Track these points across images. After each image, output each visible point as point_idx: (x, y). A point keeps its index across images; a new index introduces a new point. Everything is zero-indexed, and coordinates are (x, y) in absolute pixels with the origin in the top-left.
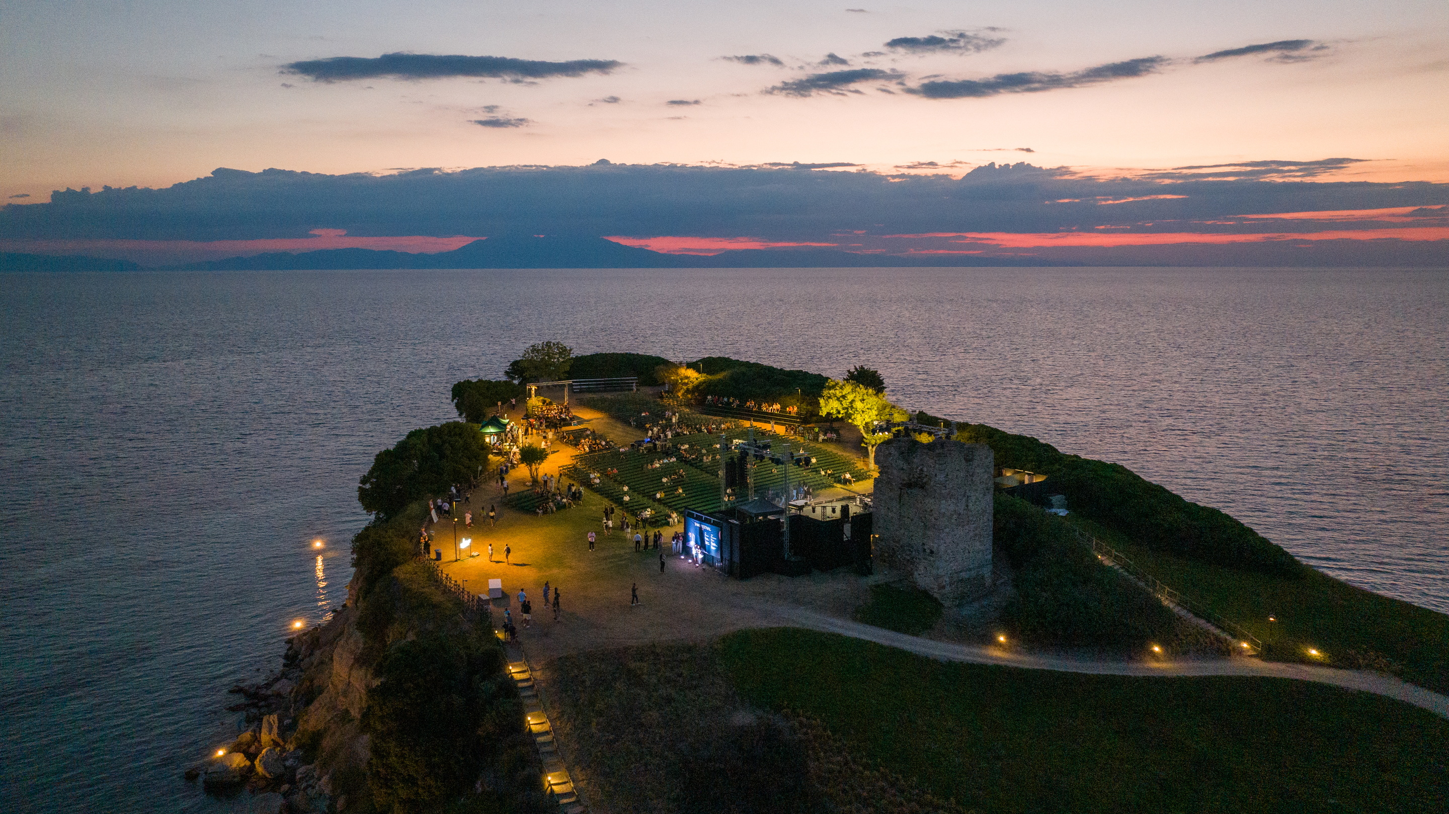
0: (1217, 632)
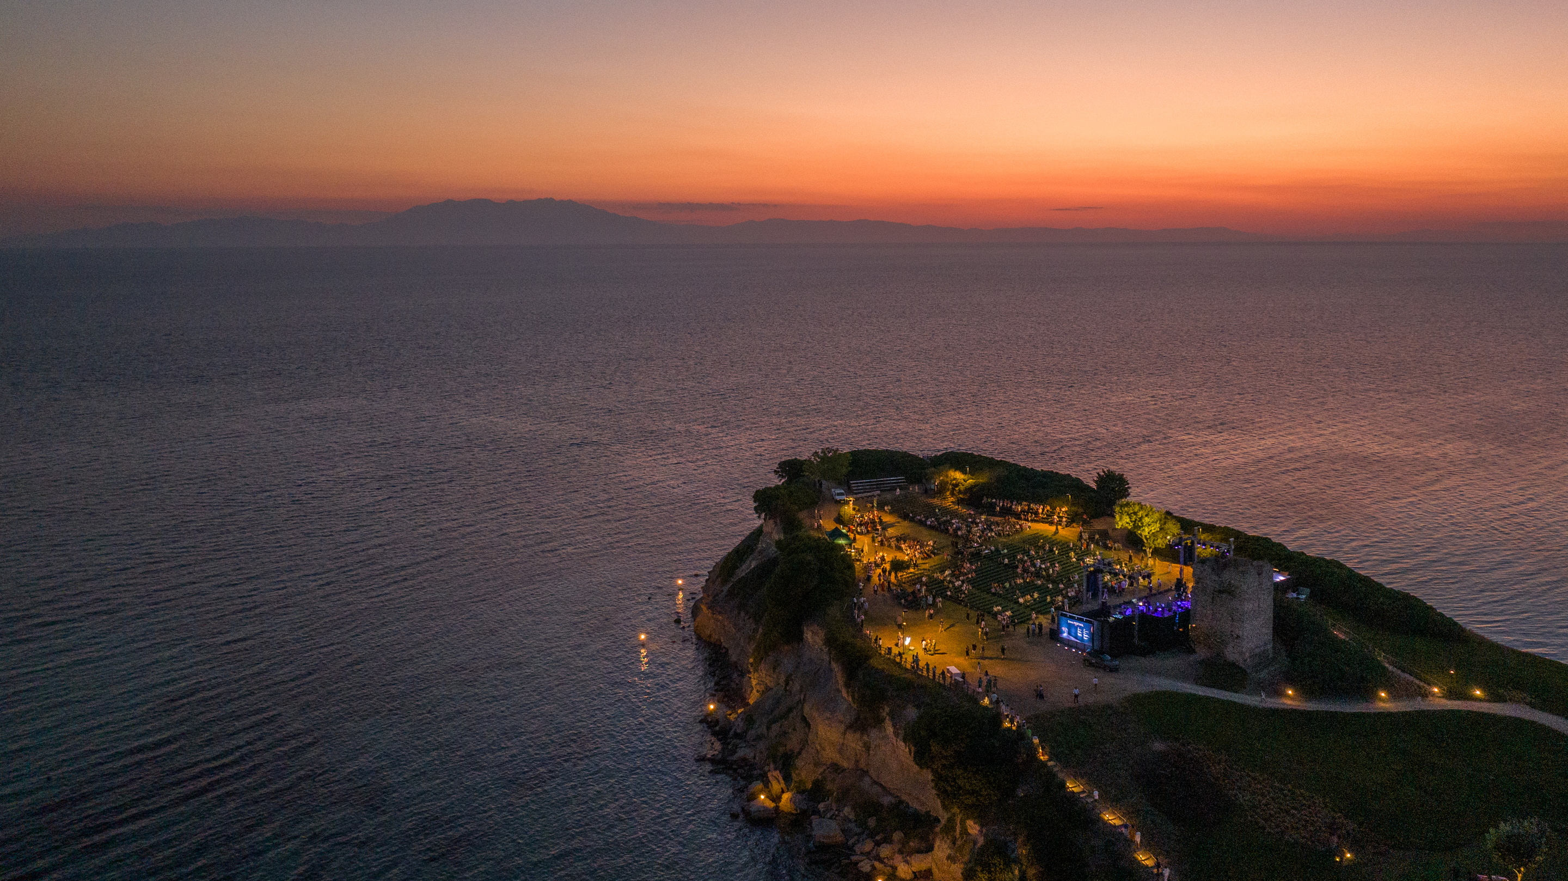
0: (1417, 682)
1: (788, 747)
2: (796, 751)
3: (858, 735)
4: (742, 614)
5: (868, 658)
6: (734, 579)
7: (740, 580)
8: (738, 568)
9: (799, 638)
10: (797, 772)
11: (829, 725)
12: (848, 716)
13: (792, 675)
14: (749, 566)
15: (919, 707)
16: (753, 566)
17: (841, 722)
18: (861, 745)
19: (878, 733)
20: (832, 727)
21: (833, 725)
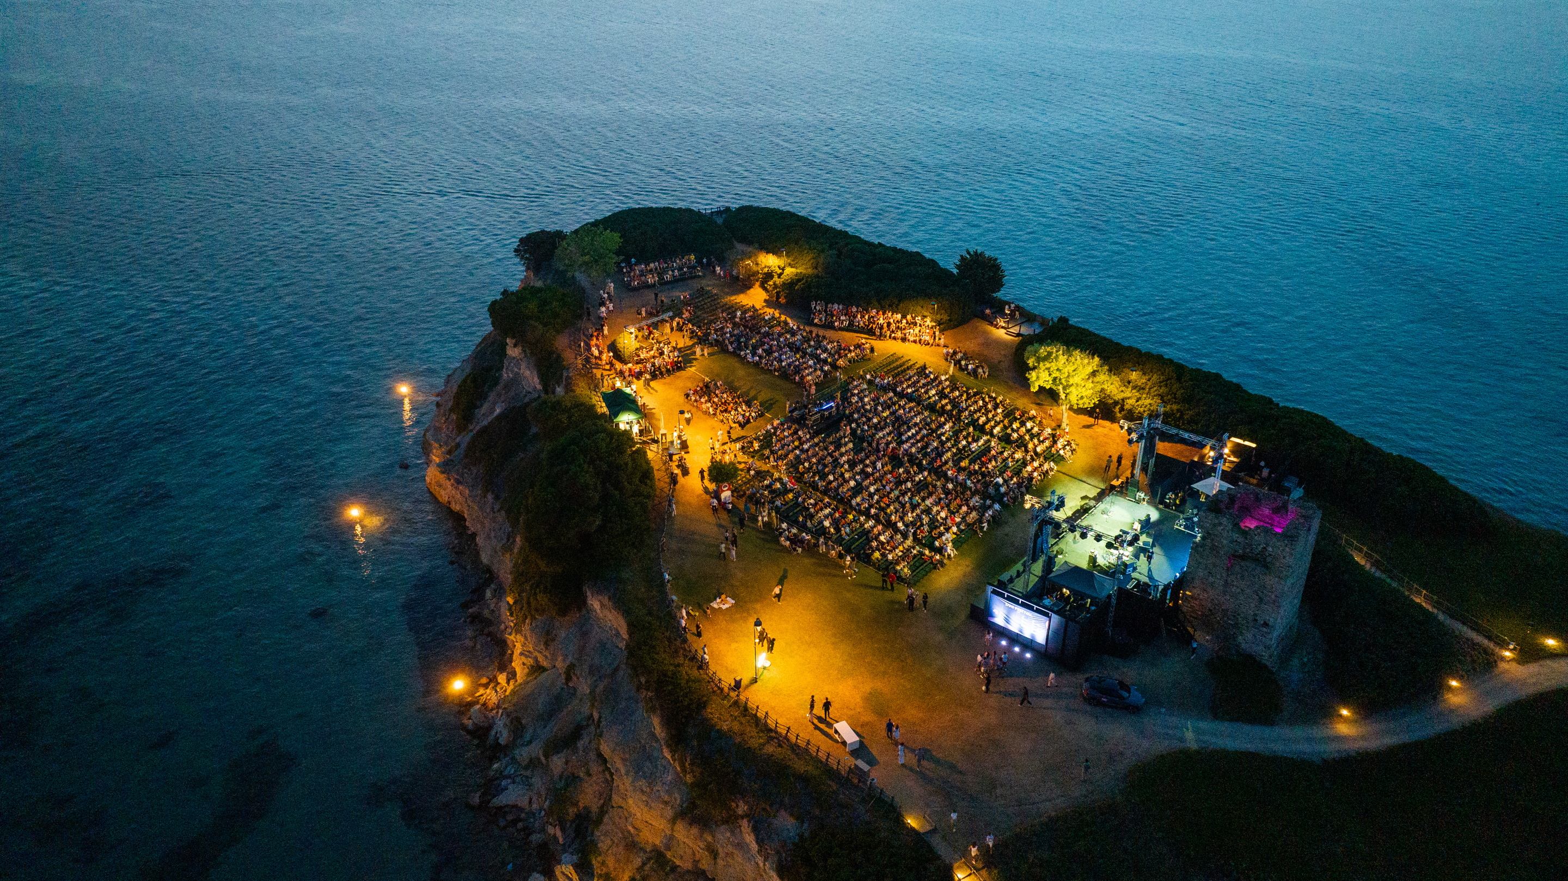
1: (581, 805)
2: (595, 809)
3: (695, 831)
4: (490, 497)
5: (702, 705)
6: (476, 427)
7: (484, 430)
8: (477, 407)
9: (581, 603)
10: (599, 859)
11: (647, 804)
12: (677, 795)
13: (574, 665)
14: (492, 410)
15: (800, 819)
16: (498, 411)
17: (666, 803)
18: (702, 846)
19: (728, 834)
20: (651, 808)
21: (653, 805)
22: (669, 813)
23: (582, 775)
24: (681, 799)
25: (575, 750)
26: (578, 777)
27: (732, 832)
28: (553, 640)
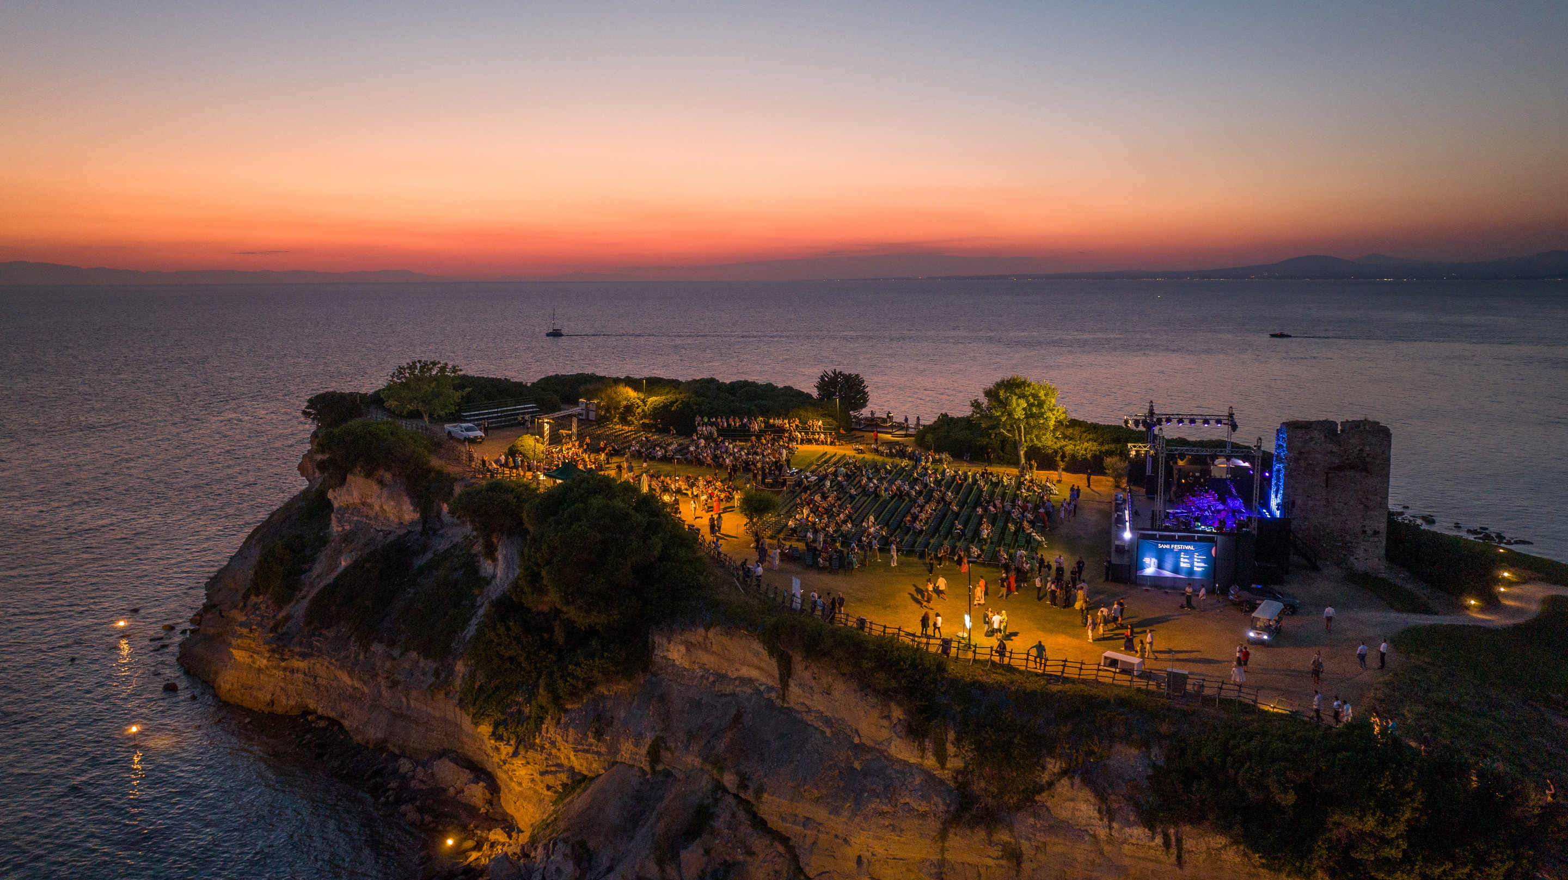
6: (311, 591)
7: (330, 588)
11: (894, 828)
12: (935, 799)
13: (662, 738)
14: (334, 565)
15: (1145, 744)
16: (344, 563)
17: (923, 816)
18: (995, 854)
19: (1031, 820)
20: (902, 831)
21: (903, 826)
22: (933, 825)
23: (740, 858)
24: (945, 803)
25: (714, 833)
26: (736, 863)
27: (1035, 815)
28: (610, 724)
